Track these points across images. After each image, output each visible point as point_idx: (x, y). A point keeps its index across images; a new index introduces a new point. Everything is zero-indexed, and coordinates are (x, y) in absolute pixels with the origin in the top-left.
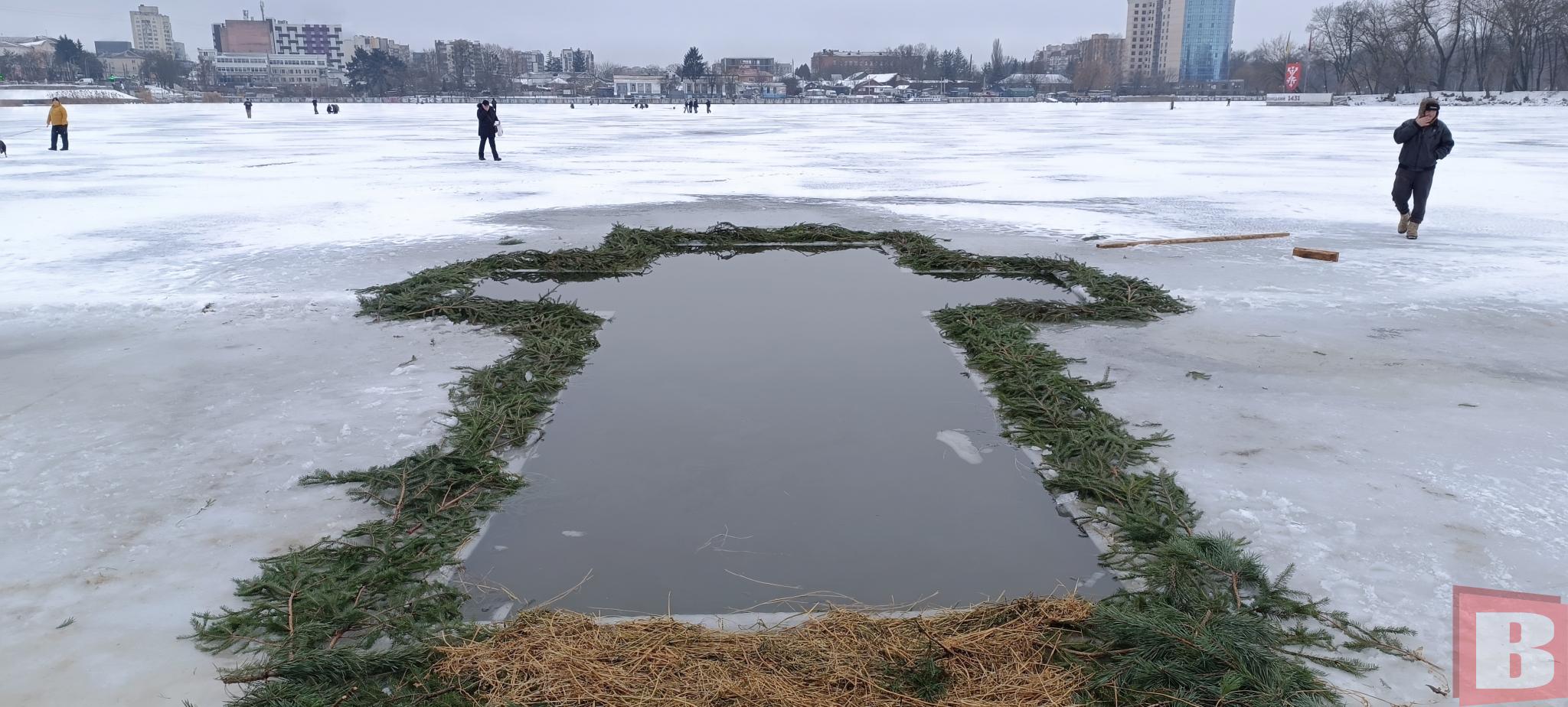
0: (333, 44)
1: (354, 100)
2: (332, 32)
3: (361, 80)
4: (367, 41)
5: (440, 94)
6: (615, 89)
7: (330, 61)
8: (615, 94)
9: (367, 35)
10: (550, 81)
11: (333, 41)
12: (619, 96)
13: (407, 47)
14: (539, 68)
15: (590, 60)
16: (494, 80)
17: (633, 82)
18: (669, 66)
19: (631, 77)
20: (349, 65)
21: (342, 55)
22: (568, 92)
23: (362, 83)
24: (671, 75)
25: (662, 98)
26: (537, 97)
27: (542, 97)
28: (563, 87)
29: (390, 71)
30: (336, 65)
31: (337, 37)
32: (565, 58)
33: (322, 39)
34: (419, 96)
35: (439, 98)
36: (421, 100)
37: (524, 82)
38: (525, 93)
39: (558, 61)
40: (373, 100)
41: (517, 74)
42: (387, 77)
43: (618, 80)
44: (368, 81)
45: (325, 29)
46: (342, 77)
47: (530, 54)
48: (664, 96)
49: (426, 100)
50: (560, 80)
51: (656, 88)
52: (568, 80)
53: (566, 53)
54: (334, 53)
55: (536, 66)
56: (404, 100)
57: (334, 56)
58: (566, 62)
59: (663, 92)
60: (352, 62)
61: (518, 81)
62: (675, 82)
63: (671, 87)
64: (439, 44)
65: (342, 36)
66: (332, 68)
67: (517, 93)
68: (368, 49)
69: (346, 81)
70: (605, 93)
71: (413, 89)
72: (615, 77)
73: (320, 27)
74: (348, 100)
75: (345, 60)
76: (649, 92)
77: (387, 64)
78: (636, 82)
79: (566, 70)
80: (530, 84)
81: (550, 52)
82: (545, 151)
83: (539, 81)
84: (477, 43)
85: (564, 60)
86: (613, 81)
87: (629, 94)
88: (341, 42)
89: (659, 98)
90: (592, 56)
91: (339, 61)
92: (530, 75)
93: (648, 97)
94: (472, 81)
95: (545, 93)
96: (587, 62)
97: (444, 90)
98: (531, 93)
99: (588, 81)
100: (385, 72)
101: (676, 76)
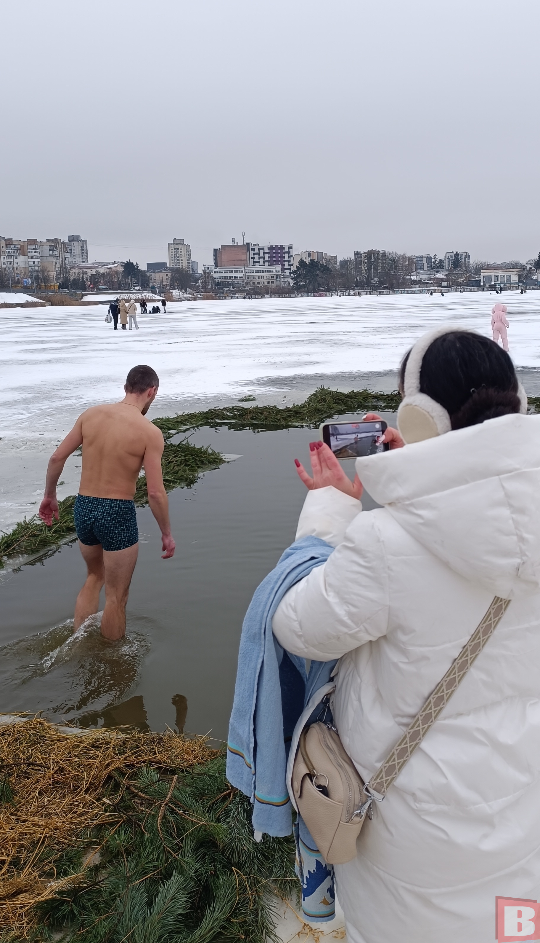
0: (287, 258)
1: (295, 295)
2: (286, 250)
3: (302, 282)
4: (309, 255)
5: (353, 289)
6: (482, 281)
7: (284, 270)
8: (482, 284)
9: (309, 250)
10: (432, 276)
11: (286, 255)
12: (484, 285)
13: (336, 257)
14: (428, 267)
15: (467, 259)
16: (391, 278)
17: (496, 274)
18: (529, 261)
19: (495, 271)
20: (294, 272)
21: (292, 265)
22: (445, 284)
23: (302, 283)
24: (528, 268)
25: (519, 286)
26: (421, 289)
27: (426, 288)
28: (442, 280)
29: (321, 275)
30: (287, 272)
31: (289, 253)
32: (448, 259)
33: (279, 255)
34: (339, 291)
35: (352, 292)
36: (339, 294)
37: (413, 278)
38: (413, 286)
39: (441, 261)
40: (308, 295)
41: (410, 273)
42: (319, 279)
43: (484, 273)
44: (306, 282)
45: (282, 248)
46: (289, 279)
47: (422, 257)
48: (521, 284)
49: (343, 294)
50: (440, 275)
51: (515, 278)
52: (446, 275)
53: (448, 255)
54: (287, 264)
55: (426, 265)
56: (328, 294)
57: (287, 266)
58: (448, 262)
59: (520, 281)
60: (296, 269)
61: (408, 277)
62: (531, 272)
63: (527, 277)
64: (357, 254)
65: (294, 252)
66: (285, 274)
67: (408, 286)
68: (307, 260)
69: (292, 282)
70: (474, 283)
71: (335, 286)
72: (482, 271)
73: (279, 246)
74: (292, 295)
75: (293, 268)
76: (509, 281)
77: (319, 270)
78: (499, 274)
79: (448, 267)
80: (418, 279)
81: (435, 255)
82: (375, 330)
83: (424, 277)
84: (383, 252)
85: (447, 260)
86: (480, 275)
87: (493, 283)
88: (292, 256)
89: (517, 285)
90: (469, 256)
91: (289, 269)
92: (418, 273)
93: (508, 285)
94: (376, 279)
95: (428, 285)
96: (465, 261)
97: (356, 286)
98: (417, 286)
99: (461, 276)
100: (317, 275)
101: (533, 268)
